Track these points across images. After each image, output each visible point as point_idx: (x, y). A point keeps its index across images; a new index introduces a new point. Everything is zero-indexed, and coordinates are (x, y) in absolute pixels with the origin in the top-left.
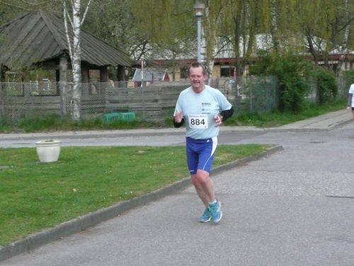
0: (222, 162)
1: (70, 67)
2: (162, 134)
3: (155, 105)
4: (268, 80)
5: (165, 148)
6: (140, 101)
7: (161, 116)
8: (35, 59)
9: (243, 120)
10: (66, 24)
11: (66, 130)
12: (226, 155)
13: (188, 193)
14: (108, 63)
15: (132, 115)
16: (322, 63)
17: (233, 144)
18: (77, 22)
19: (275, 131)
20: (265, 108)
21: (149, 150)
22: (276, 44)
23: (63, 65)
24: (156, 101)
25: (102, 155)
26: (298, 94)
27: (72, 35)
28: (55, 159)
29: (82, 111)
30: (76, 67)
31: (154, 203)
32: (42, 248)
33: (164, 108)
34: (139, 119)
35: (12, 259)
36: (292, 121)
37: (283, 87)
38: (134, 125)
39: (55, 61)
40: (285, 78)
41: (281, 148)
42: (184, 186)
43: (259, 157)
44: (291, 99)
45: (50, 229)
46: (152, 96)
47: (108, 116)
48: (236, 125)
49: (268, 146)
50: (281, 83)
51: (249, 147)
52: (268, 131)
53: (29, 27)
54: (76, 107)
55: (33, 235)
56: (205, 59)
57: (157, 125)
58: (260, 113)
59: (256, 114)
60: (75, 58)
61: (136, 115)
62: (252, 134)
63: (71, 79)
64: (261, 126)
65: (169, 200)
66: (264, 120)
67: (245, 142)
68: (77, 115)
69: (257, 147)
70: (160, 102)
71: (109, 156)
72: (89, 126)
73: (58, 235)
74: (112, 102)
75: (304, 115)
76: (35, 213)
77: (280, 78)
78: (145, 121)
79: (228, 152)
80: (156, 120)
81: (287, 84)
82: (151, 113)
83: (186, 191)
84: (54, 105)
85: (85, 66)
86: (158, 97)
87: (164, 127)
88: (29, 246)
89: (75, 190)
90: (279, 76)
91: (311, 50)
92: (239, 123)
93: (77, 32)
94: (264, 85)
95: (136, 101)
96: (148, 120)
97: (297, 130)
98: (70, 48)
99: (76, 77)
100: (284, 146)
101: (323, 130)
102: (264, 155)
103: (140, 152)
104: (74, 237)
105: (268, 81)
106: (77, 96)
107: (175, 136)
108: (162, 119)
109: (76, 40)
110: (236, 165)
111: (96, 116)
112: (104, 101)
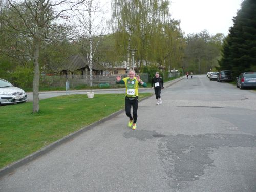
1: (89, 70)
2: (117, 90)
4: (146, 74)
8: (78, 68)
10: (88, 58)
11: (89, 89)
14: (99, 69)
15: (107, 85)
18: (91, 57)
22: (147, 63)
23: (86, 70)
24: (114, 80)
25: (106, 96)
27: (90, 61)
28: (93, 97)
29: (93, 83)
30: (91, 70)
32: (106, 122)
35: (101, 125)
37: (150, 76)
38: (108, 87)
39: (84, 68)
40: (151, 73)
43: (150, 96)
47: (101, 85)
51: (146, 93)
53: (75, 58)
54: (91, 82)
55: (103, 118)
57: (115, 88)
60: (91, 67)
62: (144, 90)
63: (89, 74)
67: (143, 92)
68: (91, 85)
69: (149, 93)
72: (95, 88)
73: (109, 118)
74: (101, 81)
76: (99, 112)
77: (149, 73)
78: (112, 86)
82: (113, 84)
84: (84, 81)
85: (93, 70)
88: (103, 121)
93: (91, 60)
94: (145, 75)
95: (109, 80)
98: (89, 65)
99: (91, 73)
103: (116, 95)
104: (113, 119)
106: (91, 79)
109: (91, 62)
110: (146, 99)
111: (96, 85)
112: (98, 80)
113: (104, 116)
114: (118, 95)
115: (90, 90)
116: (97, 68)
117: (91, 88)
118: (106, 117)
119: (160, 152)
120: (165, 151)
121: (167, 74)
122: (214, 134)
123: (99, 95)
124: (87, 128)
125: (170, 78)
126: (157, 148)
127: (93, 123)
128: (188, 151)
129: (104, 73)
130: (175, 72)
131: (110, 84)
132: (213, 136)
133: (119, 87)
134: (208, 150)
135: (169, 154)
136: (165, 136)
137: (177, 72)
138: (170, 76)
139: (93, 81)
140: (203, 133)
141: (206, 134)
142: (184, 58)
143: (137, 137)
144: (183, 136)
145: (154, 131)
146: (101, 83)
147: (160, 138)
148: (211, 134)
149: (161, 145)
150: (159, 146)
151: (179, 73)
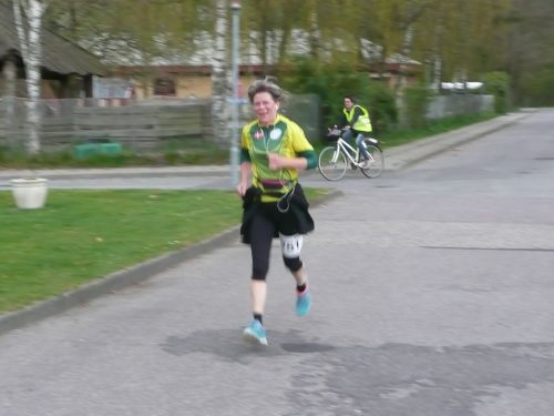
1: (22, 73)
3: (149, 133)
4: (308, 98)
6: (128, 127)
7: (156, 149)
10: (17, 11)
11: (20, 168)
14: (74, 70)
15: (115, 147)
16: (376, 75)
18: (36, 9)
23: (10, 72)
24: (150, 127)
27: (27, 28)
28: (40, 204)
29: (44, 140)
30: (34, 75)
31: (208, 256)
33: (163, 138)
34: (127, 153)
37: (325, 111)
38: (119, 161)
40: (330, 97)
41: (339, 194)
43: (315, 204)
45: (101, 280)
47: (82, 146)
49: (324, 190)
50: (325, 105)
54: (34, 134)
55: (84, 286)
56: (222, 67)
60: (32, 61)
61: (124, 147)
63: (22, 93)
68: (34, 146)
69: (311, 191)
70: (157, 129)
71: (111, 201)
72: (54, 163)
74: (84, 128)
76: (66, 264)
77: (324, 97)
78: (136, 157)
80: (151, 155)
82: (142, 145)
85: (46, 74)
86: (154, 122)
87: (164, 165)
88: (82, 299)
89: (99, 239)
90: (322, 94)
91: (360, 56)
93: (35, 24)
94: (301, 107)
95: (121, 127)
98: (24, 46)
99: (33, 90)
100: (345, 191)
101: (387, 171)
103: (152, 196)
105: (306, 101)
106: (34, 117)
108: (162, 154)
109: (34, 36)
111: (60, 148)
112: (69, 126)
113: (88, 277)
114: (164, 195)
115: (28, 173)
116: (65, 67)
117: (35, 163)
118: (96, 282)
119: (293, 397)
120: (317, 394)
121: (419, 101)
122: (532, 346)
123: (71, 193)
124: (12, 318)
125: (434, 122)
126: (288, 385)
127: (38, 304)
128: (402, 393)
129: (100, 89)
130: (465, 92)
131: (126, 143)
132: (522, 351)
133: (171, 160)
134: (479, 393)
135: (328, 402)
136: (329, 348)
137: (476, 92)
138: (437, 109)
139: (45, 128)
140: (487, 341)
141: (499, 345)
142: (513, 19)
143: (217, 351)
144: (403, 348)
145: (292, 332)
146: (80, 143)
147: (309, 356)
148: (517, 345)
149: (304, 376)
150: (298, 380)
151: (489, 98)
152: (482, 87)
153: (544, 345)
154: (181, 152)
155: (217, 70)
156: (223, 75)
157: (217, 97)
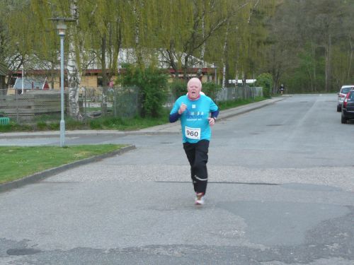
0: (80, 158)
2: (33, 137)
3: (29, 111)
5: (32, 147)
6: (15, 107)
7: (34, 120)
9: (108, 124)
12: (84, 153)
13: (47, 182)
15: (6, 120)
16: (182, 75)
17: (94, 144)
19: (134, 134)
20: (128, 114)
21: (18, 149)
22: (140, 58)
24: (30, 107)
26: (157, 102)
33: (36, 114)
34: (13, 123)
36: (150, 126)
40: (145, 88)
41: (133, 148)
42: (44, 176)
43: (113, 154)
44: (151, 107)
46: (26, 103)
48: (102, 129)
49: (123, 145)
50: (143, 93)
51: (106, 146)
52: (129, 134)
56: (74, 71)
57: (30, 129)
58: (123, 119)
59: (120, 120)
61: (11, 120)
62: (115, 136)
64: (124, 130)
65: (29, 187)
66: (127, 125)
70: (33, 108)
75: (163, 121)
77: (142, 88)
78: (19, 126)
79: (87, 150)
80: (29, 124)
81: (148, 94)
82: (24, 118)
83: (45, 180)
86: (31, 104)
87: (36, 130)
90: (141, 87)
91: (172, 63)
92: (104, 127)
94: (129, 94)
95: (11, 107)
96: (22, 124)
97: (153, 133)
100: (136, 146)
101: (175, 133)
102: (118, 153)
103: (10, 151)
105: (131, 91)
107: (45, 139)
108: (36, 124)
110: (92, 161)
125: (221, 103)
130: (243, 85)
133: (41, 127)
136: (38, 251)
137: (251, 85)
140: (141, 244)
141: (147, 247)
145: (23, 241)
151: (260, 89)
152: (256, 82)
153: (175, 246)
154: (48, 122)
155: (71, 72)
156: (75, 75)
157: (71, 89)
